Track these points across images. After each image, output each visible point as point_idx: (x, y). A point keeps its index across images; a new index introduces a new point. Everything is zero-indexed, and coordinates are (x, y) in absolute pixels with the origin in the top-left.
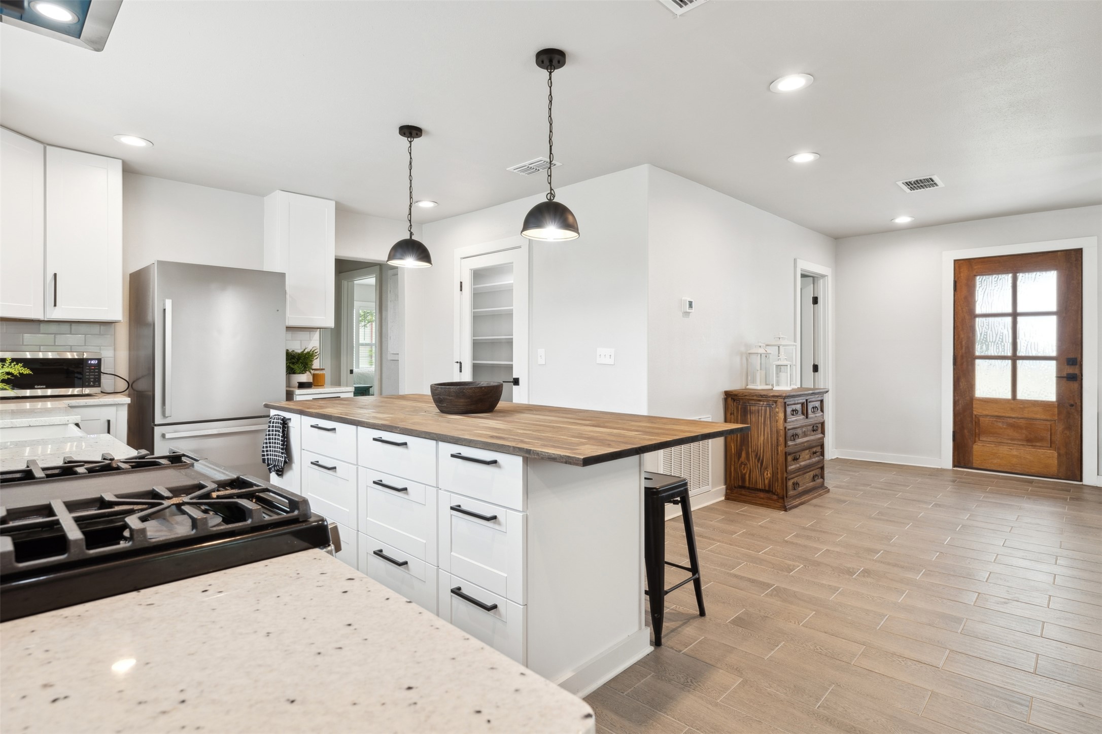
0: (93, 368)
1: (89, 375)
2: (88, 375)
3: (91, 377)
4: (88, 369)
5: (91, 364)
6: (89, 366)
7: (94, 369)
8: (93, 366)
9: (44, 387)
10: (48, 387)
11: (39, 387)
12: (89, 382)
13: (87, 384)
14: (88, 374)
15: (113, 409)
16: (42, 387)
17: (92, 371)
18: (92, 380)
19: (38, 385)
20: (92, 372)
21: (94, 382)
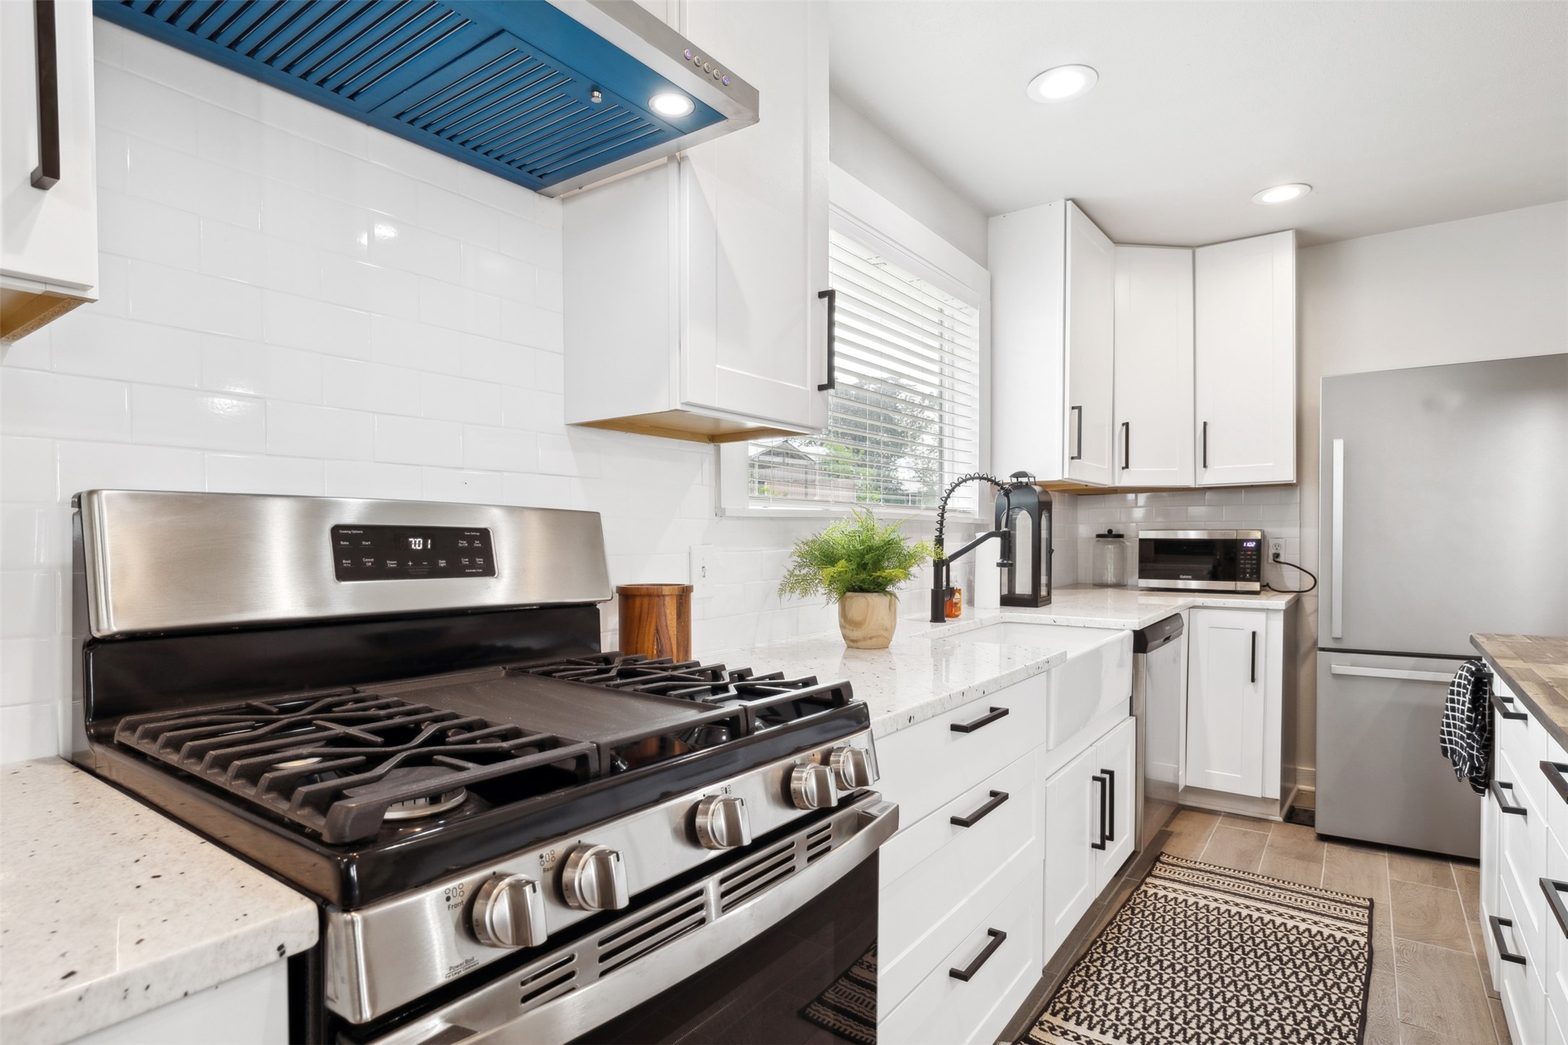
0: (1250, 553)
1: (1245, 564)
2: (1242, 564)
3: (1247, 566)
4: (1242, 555)
5: (1247, 547)
6: (1244, 551)
7: (1251, 555)
8: (1250, 551)
9: (1190, 577)
10: (1195, 578)
11: (1184, 577)
12: (1245, 573)
13: (1241, 576)
14: (1242, 561)
15: (1263, 616)
16: (1187, 577)
17: (1249, 557)
18: (1248, 571)
19: (1183, 575)
20: (1248, 559)
21: (1251, 574)
